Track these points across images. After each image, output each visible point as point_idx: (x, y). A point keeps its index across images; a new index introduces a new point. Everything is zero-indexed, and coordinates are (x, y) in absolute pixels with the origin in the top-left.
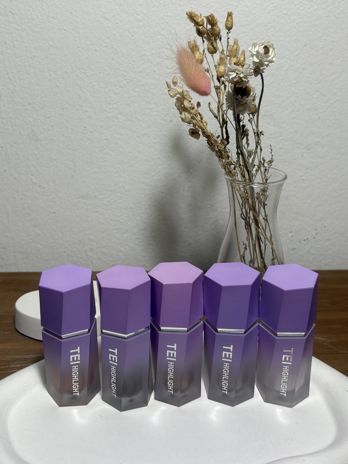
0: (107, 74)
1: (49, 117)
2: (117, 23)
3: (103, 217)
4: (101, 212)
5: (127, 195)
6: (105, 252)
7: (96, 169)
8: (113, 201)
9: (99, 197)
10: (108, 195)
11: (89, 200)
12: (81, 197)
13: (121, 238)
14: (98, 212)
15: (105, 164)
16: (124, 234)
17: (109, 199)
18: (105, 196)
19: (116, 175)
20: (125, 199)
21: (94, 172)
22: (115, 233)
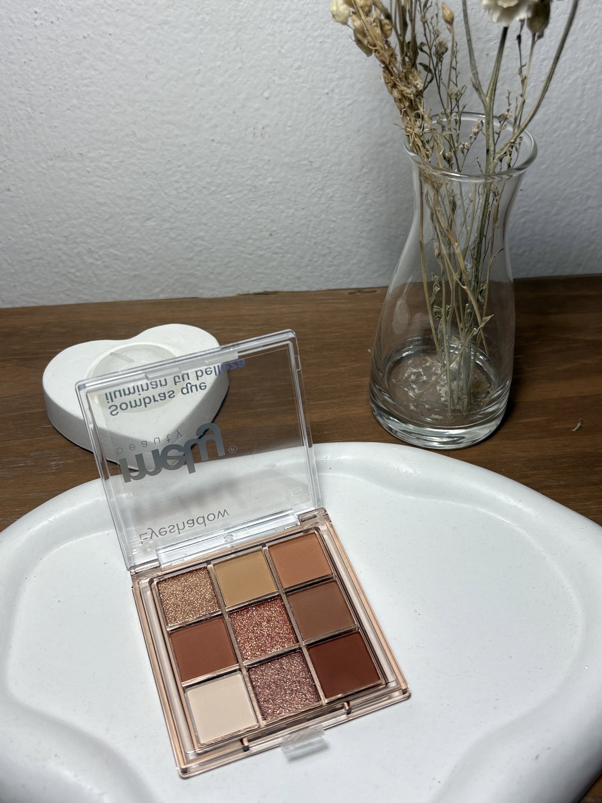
3: (102, 192)
4: (98, 184)
5: (143, 149)
6: (116, 255)
7: (75, 102)
8: (117, 161)
9: (90, 155)
10: (105, 150)
11: (70, 161)
12: (53, 158)
13: (142, 229)
14: (90, 184)
15: (91, 89)
16: (147, 222)
17: (108, 157)
18: (99, 153)
19: (115, 110)
20: (139, 156)
21: (71, 107)
22: (128, 220)
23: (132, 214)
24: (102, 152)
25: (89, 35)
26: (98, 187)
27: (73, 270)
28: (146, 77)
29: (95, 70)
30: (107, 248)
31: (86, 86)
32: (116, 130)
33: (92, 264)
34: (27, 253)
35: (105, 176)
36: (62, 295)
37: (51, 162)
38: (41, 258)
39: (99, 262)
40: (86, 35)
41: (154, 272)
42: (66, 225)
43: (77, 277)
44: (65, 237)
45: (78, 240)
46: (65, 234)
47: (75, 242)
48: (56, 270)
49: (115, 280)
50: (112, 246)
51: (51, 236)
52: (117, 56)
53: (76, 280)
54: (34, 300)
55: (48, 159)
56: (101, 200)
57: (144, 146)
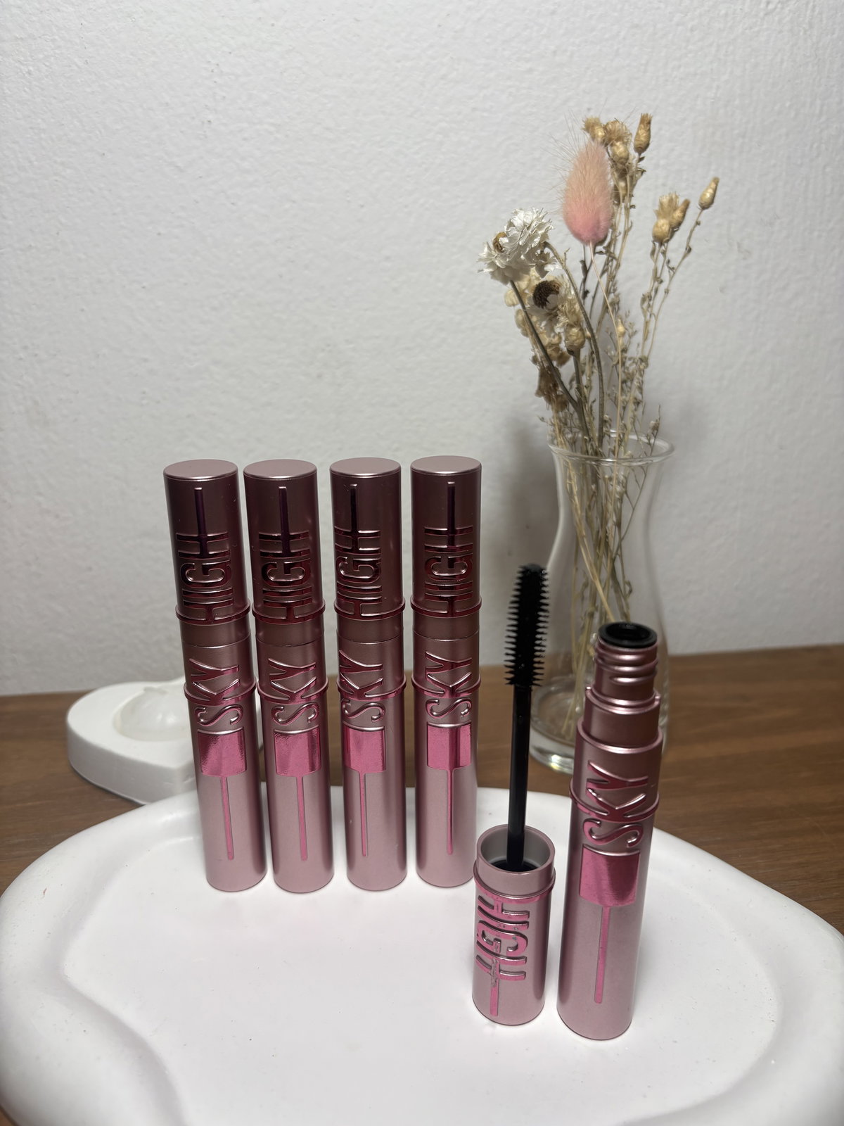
0: (186, 284)
1: (68, 375)
2: (200, 177)
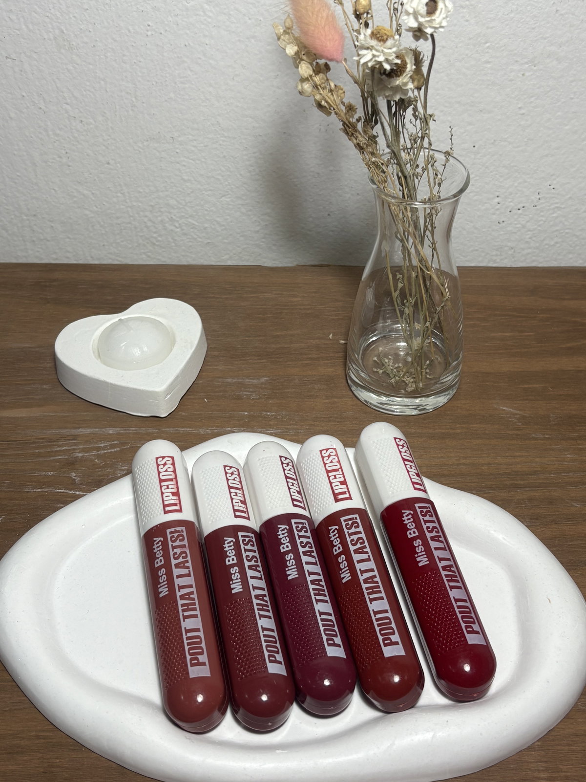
3: (188, 170)
4: (184, 163)
5: (225, 137)
6: (194, 224)
7: (172, 95)
8: (202, 145)
9: (180, 139)
10: (193, 136)
11: (163, 143)
12: (149, 139)
13: (218, 203)
14: (178, 163)
15: (187, 86)
16: (223, 198)
17: (195, 142)
18: (188, 138)
19: (204, 104)
20: (221, 142)
21: (168, 99)
22: (208, 195)
23: (210, 190)
24: (190, 137)
25: (189, 44)
26: (184, 166)
27: (155, 235)
28: (233, 79)
29: (191, 71)
30: (187, 218)
31: (182, 83)
32: (205, 120)
33: (172, 230)
34: (118, 218)
35: (191, 157)
36: (144, 256)
37: (147, 142)
38: (130, 223)
39: (178, 230)
40: (187, 44)
41: (226, 241)
42: (153, 196)
43: (158, 241)
44: (152, 206)
45: (162, 210)
46: (152, 204)
47: (160, 211)
48: (142, 234)
49: (191, 246)
50: (191, 216)
51: (140, 204)
52: (211, 61)
53: (157, 243)
54: (120, 259)
55: (145, 140)
56: (186, 178)
57: (226, 134)
